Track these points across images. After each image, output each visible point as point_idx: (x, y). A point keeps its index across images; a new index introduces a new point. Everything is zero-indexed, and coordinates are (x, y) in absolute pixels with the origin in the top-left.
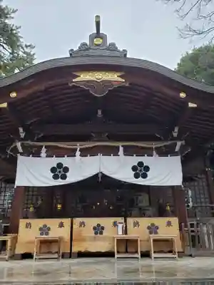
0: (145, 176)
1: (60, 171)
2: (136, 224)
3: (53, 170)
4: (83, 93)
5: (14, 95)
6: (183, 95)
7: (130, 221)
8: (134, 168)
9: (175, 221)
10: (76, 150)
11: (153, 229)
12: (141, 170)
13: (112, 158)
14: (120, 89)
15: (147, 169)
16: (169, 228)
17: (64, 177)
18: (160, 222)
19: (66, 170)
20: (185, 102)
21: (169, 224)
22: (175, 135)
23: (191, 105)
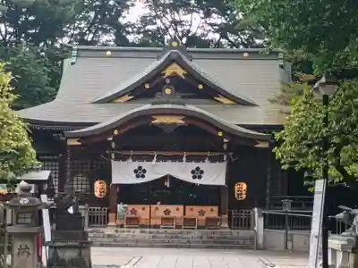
0: (200, 177)
1: (140, 172)
2: (192, 209)
3: (136, 171)
4: (158, 129)
5: (116, 132)
6: (220, 134)
7: (188, 207)
8: (193, 172)
9: (216, 209)
10: (153, 156)
11: (202, 213)
12: (197, 173)
13: (177, 163)
14: (181, 127)
15: (202, 172)
16: (211, 212)
17: (143, 176)
18: (207, 209)
19: (144, 171)
20: (222, 138)
21: (212, 210)
22: (225, 147)
23: (225, 140)
